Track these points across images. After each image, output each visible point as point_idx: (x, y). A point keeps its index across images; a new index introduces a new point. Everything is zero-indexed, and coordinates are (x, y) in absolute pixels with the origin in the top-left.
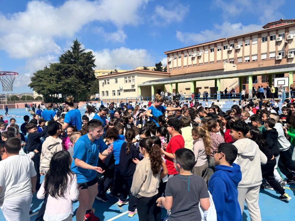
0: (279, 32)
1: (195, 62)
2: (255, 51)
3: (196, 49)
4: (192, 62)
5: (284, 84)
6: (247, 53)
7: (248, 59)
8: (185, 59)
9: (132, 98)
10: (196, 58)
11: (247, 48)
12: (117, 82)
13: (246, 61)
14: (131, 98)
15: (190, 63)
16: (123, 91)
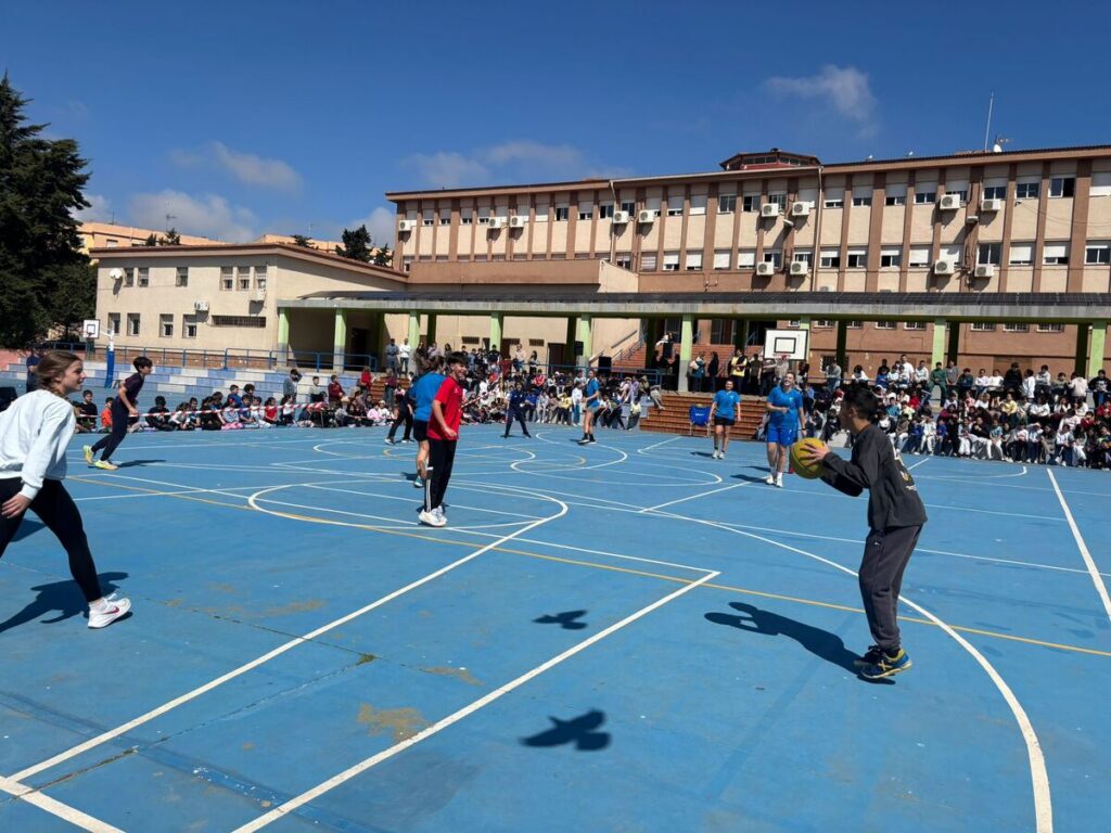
0: (770, 186)
1: (500, 246)
2: (696, 239)
3: (506, 201)
4: (490, 247)
5: (794, 352)
6: (672, 242)
7: (673, 260)
8: (465, 230)
9: (251, 354)
10: (504, 234)
11: (673, 224)
12: (183, 281)
13: (669, 266)
14: (244, 354)
15: (482, 247)
16: (210, 321)
